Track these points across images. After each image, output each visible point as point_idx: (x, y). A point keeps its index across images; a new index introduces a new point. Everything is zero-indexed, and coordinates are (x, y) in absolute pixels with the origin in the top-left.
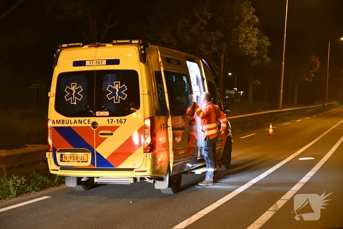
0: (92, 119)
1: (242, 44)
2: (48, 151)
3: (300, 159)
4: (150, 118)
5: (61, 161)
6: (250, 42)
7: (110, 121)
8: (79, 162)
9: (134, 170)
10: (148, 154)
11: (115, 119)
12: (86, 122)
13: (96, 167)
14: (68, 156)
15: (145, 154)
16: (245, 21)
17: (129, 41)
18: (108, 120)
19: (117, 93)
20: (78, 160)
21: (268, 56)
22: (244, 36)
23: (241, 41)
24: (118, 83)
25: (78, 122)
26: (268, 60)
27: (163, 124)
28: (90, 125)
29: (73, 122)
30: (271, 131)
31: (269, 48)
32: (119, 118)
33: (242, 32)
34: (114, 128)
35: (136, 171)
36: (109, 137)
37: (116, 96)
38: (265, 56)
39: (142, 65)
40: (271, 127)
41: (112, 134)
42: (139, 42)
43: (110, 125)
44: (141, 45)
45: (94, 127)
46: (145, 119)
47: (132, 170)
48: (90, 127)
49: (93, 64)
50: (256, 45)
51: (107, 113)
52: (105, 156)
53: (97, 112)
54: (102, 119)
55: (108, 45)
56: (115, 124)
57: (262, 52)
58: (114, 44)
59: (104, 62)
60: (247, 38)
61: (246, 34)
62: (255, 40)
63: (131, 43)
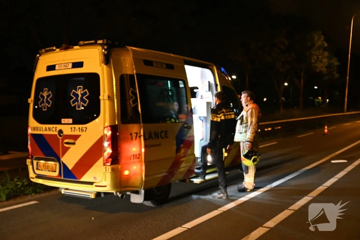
0: (59, 127)
1: (314, 63)
2: (29, 158)
3: (333, 162)
4: (110, 126)
5: (37, 169)
6: (321, 62)
7: (73, 129)
8: (49, 171)
9: (94, 184)
10: (107, 167)
11: (77, 126)
12: (54, 129)
13: (62, 178)
14: (42, 164)
15: (105, 167)
16: (316, 46)
17: (93, 41)
18: (71, 128)
19: (79, 99)
20: (49, 169)
21: (337, 73)
22: (315, 57)
23: (313, 61)
24: (80, 88)
25: (47, 129)
26: (337, 75)
27: (137, 133)
28: (57, 133)
29: (44, 129)
30: (326, 131)
31: (337, 66)
32: (81, 126)
33: (314, 55)
34: (76, 137)
35: (96, 186)
36: (72, 146)
37: (78, 102)
38: (335, 73)
39: (105, 67)
40: (326, 127)
41: (74, 144)
42: (103, 42)
43: (73, 133)
44: (105, 45)
45: (60, 136)
46: (105, 128)
47: (91, 183)
48: (56, 135)
49: (62, 68)
50: (326, 64)
51: (70, 121)
52: (70, 167)
53: (63, 120)
54: (67, 127)
55: (75, 47)
56: (77, 133)
57: (332, 70)
58: (80, 46)
59: (70, 65)
60: (318, 58)
61: (317, 56)
62: (325, 60)
63: (95, 44)
